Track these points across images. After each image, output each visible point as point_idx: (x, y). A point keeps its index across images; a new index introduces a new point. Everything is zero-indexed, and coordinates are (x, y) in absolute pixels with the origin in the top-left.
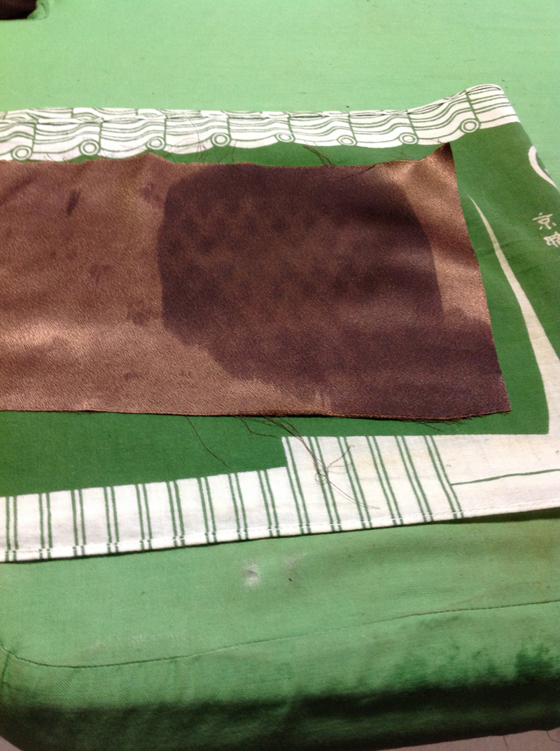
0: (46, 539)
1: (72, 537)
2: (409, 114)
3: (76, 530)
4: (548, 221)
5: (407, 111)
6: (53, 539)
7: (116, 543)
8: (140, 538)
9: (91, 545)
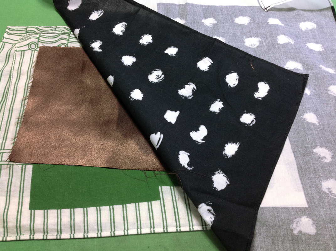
0: (59, 230)
1: (69, 230)
3: (71, 227)
6: (62, 230)
7: (87, 234)
8: (97, 232)
9: (77, 234)
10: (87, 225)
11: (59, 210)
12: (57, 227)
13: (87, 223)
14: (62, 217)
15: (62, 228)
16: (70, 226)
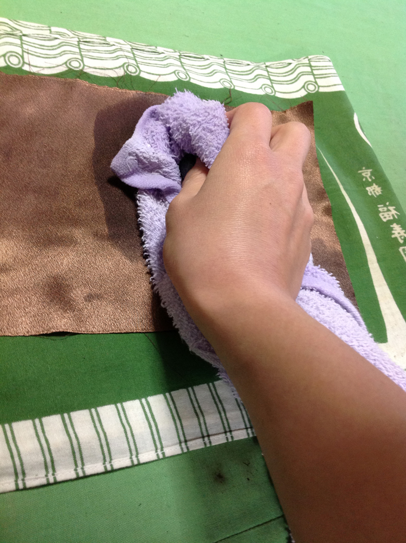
0: (49, 464)
1: (71, 460)
2: (266, 67)
3: (74, 453)
4: (369, 174)
5: (265, 64)
6: (55, 463)
7: (110, 462)
8: (129, 454)
9: (89, 466)
10: (108, 444)
11: (37, 421)
12: (43, 459)
13: (106, 440)
14: (46, 434)
15: (55, 458)
16: (71, 451)
